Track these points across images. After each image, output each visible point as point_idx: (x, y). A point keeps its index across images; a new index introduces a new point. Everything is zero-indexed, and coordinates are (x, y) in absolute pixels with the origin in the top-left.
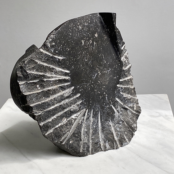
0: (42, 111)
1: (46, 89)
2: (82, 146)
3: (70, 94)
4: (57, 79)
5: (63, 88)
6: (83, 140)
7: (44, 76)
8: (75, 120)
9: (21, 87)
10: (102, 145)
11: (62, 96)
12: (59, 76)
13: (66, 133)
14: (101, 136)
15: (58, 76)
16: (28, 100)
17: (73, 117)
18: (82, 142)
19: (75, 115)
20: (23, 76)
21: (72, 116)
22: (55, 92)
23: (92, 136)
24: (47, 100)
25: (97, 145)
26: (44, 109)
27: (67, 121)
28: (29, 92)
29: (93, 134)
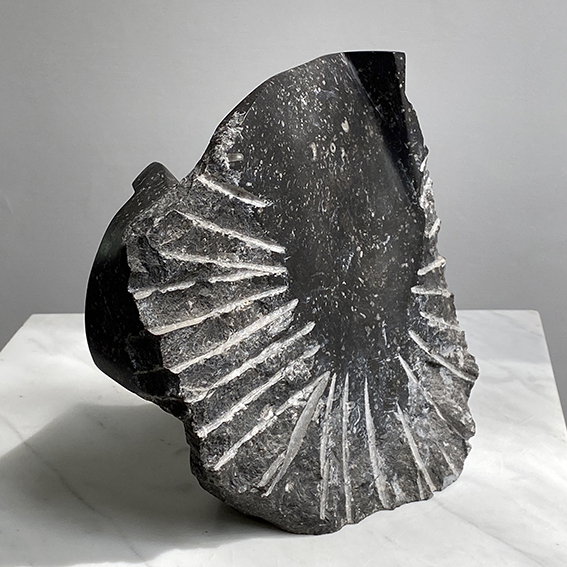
0: (205, 386)
1: (215, 313)
2: (323, 500)
3: (286, 324)
4: (249, 275)
5: (264, 307)
6: (325, 477)
7: (209, 269)
8: (300, 410)
9: (141, 308)
10: (381, 489)
11: (263, 333)
12: (254, 267)
13: (274, 458)
14: (376, 459)
15: (249, 267)
16: (165, 350)
17: (294, 401)
18: (322, 486)
19: (300, 395)
20: (148, 269)
21: (290, 401)
22: (242, 319)
23: (350, 463)
24: (221, 349)
25: (367, 491)
26: (213, 379)
27: (275, 418)
28: (167, 324)
29: (353, 455)
